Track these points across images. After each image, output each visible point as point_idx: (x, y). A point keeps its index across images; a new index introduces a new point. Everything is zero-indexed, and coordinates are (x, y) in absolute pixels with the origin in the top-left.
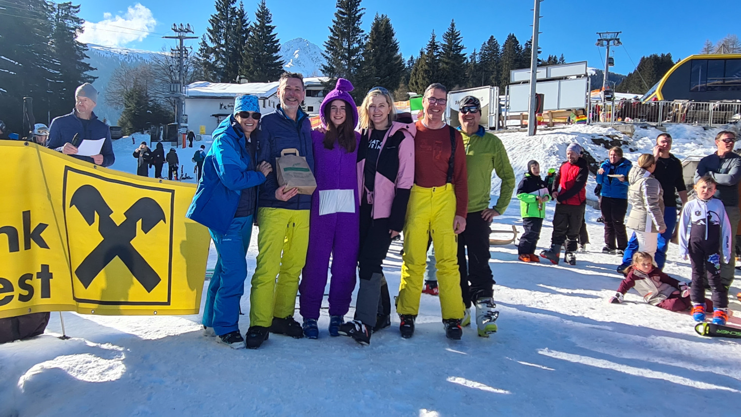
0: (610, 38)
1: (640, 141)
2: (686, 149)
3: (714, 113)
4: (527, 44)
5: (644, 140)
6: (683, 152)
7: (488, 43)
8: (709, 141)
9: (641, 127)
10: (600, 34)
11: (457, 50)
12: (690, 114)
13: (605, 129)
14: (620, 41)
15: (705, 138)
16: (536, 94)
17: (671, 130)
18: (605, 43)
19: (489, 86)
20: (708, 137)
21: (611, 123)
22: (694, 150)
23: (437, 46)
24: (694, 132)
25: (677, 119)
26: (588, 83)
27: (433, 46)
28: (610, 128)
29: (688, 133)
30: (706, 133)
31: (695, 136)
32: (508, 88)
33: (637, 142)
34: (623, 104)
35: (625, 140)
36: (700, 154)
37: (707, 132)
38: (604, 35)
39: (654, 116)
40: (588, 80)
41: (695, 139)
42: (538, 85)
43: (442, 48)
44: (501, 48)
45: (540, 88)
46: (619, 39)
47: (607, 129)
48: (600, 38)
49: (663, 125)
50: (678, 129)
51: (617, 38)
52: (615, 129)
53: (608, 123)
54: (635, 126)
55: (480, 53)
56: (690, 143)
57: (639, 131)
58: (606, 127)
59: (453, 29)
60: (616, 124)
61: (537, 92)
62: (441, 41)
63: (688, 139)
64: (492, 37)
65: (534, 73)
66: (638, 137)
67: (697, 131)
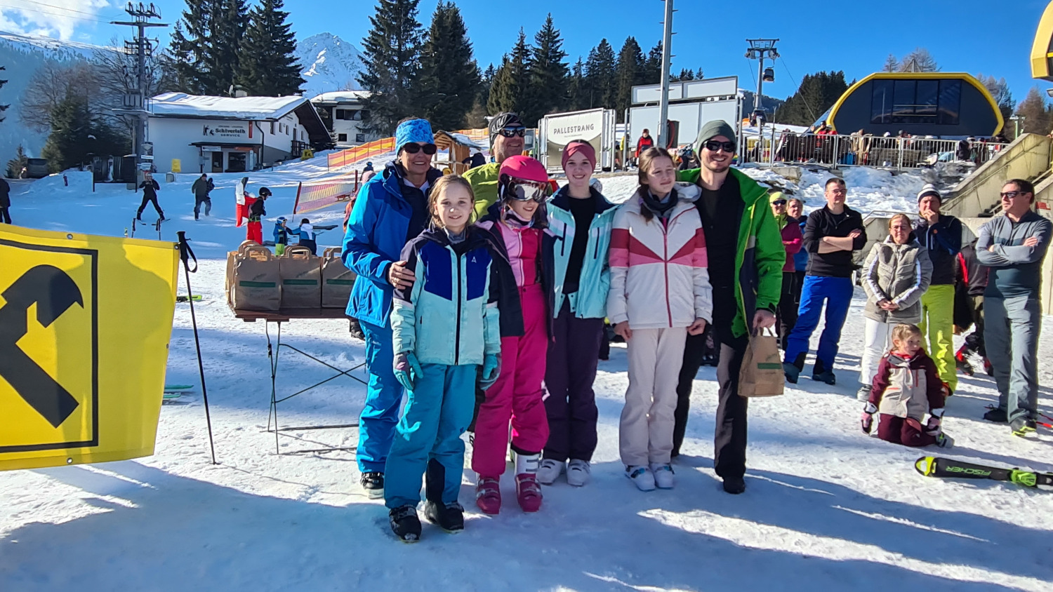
0: (764, 47)
1: (809, 190)
2: (869, 201)
3: (904, 151)
4: (652, 52)
5: (814, 188)
6: (865, 205)
7: (599, 48)
8: (899, 190)
9: (810, 170)
10: (751, 41)
11: (555, 57)
12: (874, 153)
13: (762, 171)
14: (777, 52)
15: (894, 186)
16: (668, 121)
17: (849, 175)
18: (757, 54)
19: (602, 109)
20: (897, 186)
21: (769, 164)
22: (879, 203)
23: (527, 51)
24: (879, 178)
25: (857, 161)
26: (739, 107)
27: (521, 50)
28: (768, 171)
29: (870, 180)
30: (894, 180)
31: (880, 184)
32: (629, 112)
33: (804, 191)
34: (786, 137)
35: (788, 188)
36: (887, 208)
37: (896, 179)
38: (757, 43)
39: (827, 155)
40: (739, 103)
41: (880, 187)
42: (670, 108)
43: (535, 54)
44: (616, 57)
45: (674, 113)
46: (776, 49)
47: (764, 172)
48: (750, 47)
49: (839, 168)
50: (859, 173)
51: (774, 47)
52: (775, 173)
53: (766, 164)
54: (802, 169)
55: (588, 63)
56: (874, 193)
57: (807, 175)
58: (763, 169)
59: (550, 27)
60: (776, 166)
61: (669, 118)
62: (532, 43)
63: (871, 187)
64: (604, 40)
65: (666, 90)
66: (806, 184)
67: (883, 177)
